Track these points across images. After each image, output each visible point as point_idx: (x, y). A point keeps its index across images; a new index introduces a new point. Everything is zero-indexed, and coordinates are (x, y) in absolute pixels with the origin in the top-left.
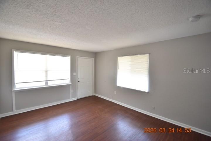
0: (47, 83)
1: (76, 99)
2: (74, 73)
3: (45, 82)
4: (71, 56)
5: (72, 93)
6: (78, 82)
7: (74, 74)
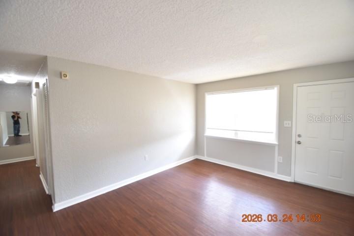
0: (236, 134)
1: (289, 181)
2: (285, 122)
3: (234, 132)
4: (279, 86)
5: (278, 163)
6: (299, 143)
7: (287, 124)
